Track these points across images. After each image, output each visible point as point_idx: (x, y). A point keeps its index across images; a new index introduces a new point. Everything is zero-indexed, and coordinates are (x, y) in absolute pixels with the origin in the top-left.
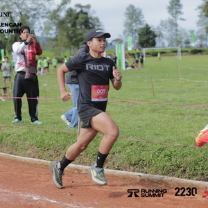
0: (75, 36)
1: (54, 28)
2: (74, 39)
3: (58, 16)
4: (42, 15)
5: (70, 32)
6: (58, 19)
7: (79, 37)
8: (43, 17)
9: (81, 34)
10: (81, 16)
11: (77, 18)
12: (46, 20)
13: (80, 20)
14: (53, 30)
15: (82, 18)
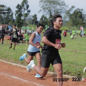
0: (76, 22)
1: (68, 17)
2: (76, 23)
3: (70, 13)
4: (63, 12)
5: (74, 20)
6: (70, 14)
7: (78, 22)
8: (64, 13)
9: (79, 21)
10: (79, 13)
11: (77, 14)
12: (65, 14)
13: (78, 15)
14: (67, 18)
15: (79, 14)
